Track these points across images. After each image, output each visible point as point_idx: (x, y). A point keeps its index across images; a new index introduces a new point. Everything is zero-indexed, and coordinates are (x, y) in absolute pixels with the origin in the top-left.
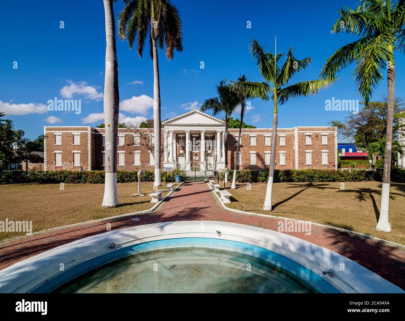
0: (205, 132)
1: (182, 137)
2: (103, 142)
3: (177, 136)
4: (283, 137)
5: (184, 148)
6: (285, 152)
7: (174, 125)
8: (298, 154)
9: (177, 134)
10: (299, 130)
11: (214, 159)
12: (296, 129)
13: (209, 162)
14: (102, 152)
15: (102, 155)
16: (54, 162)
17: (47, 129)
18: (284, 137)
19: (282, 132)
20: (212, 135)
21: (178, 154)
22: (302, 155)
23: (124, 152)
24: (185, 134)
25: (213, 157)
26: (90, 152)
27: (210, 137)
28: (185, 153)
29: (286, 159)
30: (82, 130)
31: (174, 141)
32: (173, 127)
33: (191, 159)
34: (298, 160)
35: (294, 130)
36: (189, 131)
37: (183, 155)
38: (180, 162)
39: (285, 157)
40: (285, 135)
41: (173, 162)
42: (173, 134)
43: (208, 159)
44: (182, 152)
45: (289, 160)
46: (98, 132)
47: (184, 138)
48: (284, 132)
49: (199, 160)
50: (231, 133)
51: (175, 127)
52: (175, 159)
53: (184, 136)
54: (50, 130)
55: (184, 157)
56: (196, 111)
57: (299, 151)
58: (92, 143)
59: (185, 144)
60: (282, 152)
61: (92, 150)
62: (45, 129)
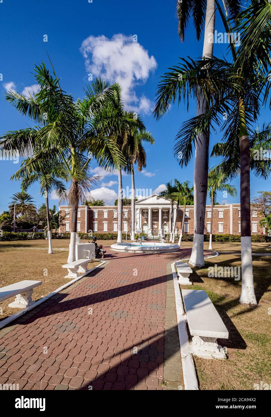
0: (161, 208)
1: (146, 212)
2: (94, 216)
3: (142, 211)
4: (221, 211)
5: (147, 220)
6: (223, 223)
7: (140, 204)
8: (233, 224)
9: (143, 210)
10: (234, 206)
11: (169, 227)
12: (231, 206)
13: (165, 230)
14: (93, 222)
15: (93, 224)
16: (65, 228)
17: (61, 208)
18: (223, 211)
19: (221, 208)
20: (167, 211)
21: (143, 223)
22: (236, 225)
23: (107, 222)
24: (148, 210)
25: (168, 226)
26: (86, 222)
27: (166, 212)
28: (148, 223)
29: (224, 228)
30: (82, 208)
31: (141, 215)
32: (140, 206)
33: (152, 226)
34: (232, 229)
35: (229, 206)
36: (151, 208)
37: (146, 224)
38: (144, 230)
39: (222, 226)
40: (223, 210)
41: (140, 229)
42: (140, 209)
43: (165, 228)
44: (145, 222)
45: (226, 228)
46: (91, 209)
47: (147, 213)
48: (223, 208)
49: (157, 228)
50: (181, 209)
51: (141, 206)
52: (141, 227)
53: (147, 211)
54: (63, 208)
55: (147, 226)
56: (155, 194)
57: (233, 222)
58: (87, 216)
59: (148, 217)
60: (221, 223)
61: (87, 221)
62: (59, 208)
